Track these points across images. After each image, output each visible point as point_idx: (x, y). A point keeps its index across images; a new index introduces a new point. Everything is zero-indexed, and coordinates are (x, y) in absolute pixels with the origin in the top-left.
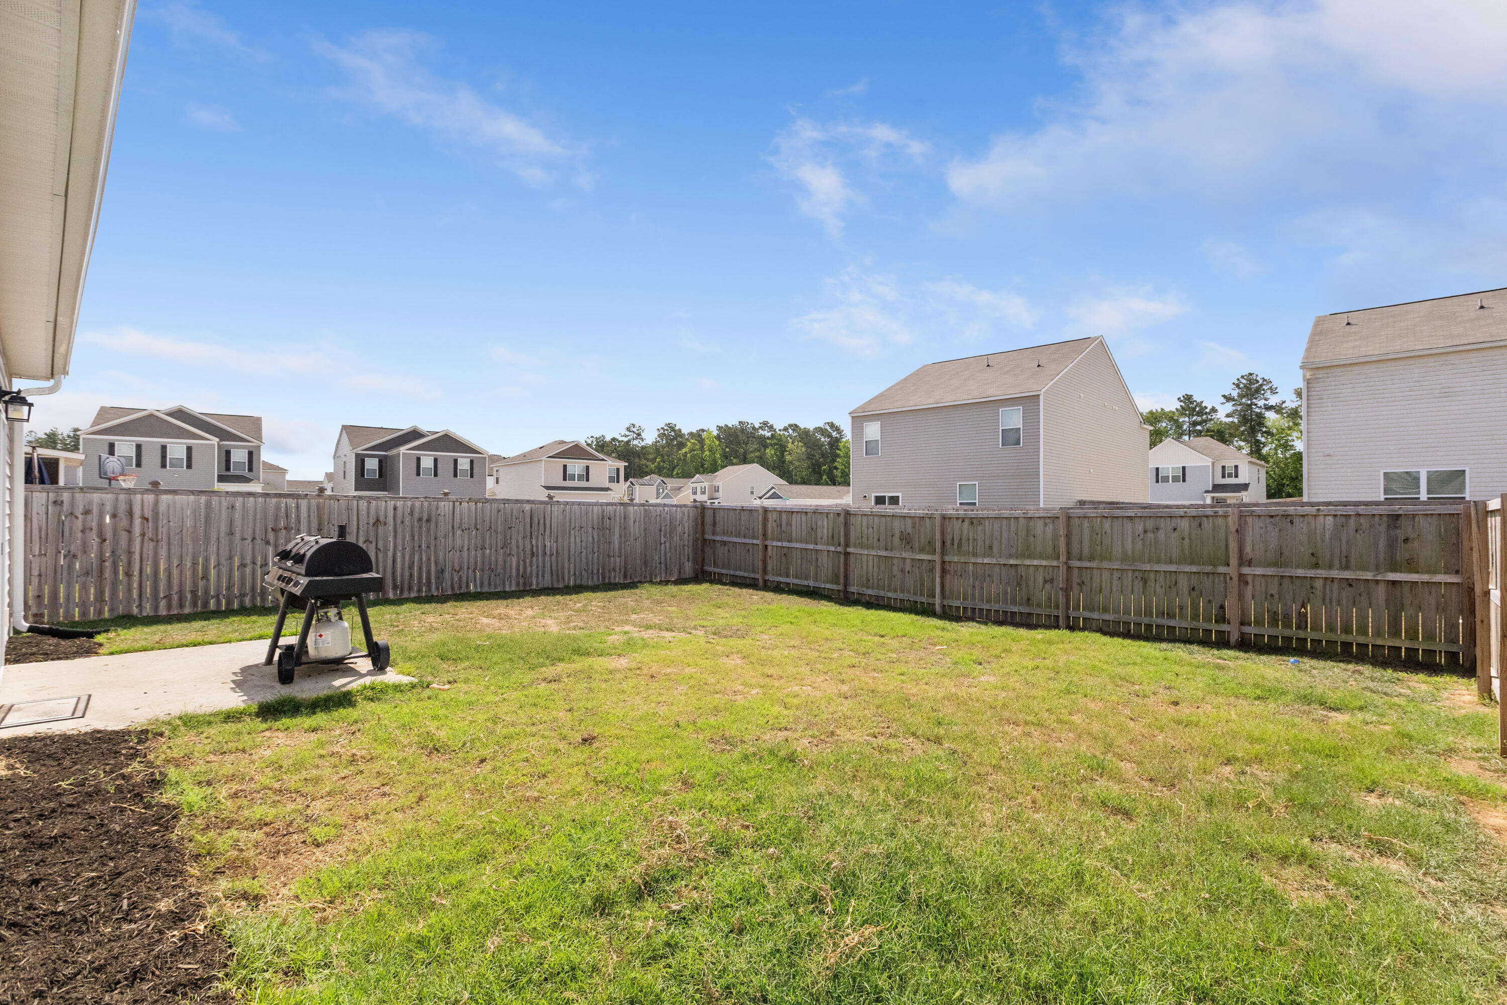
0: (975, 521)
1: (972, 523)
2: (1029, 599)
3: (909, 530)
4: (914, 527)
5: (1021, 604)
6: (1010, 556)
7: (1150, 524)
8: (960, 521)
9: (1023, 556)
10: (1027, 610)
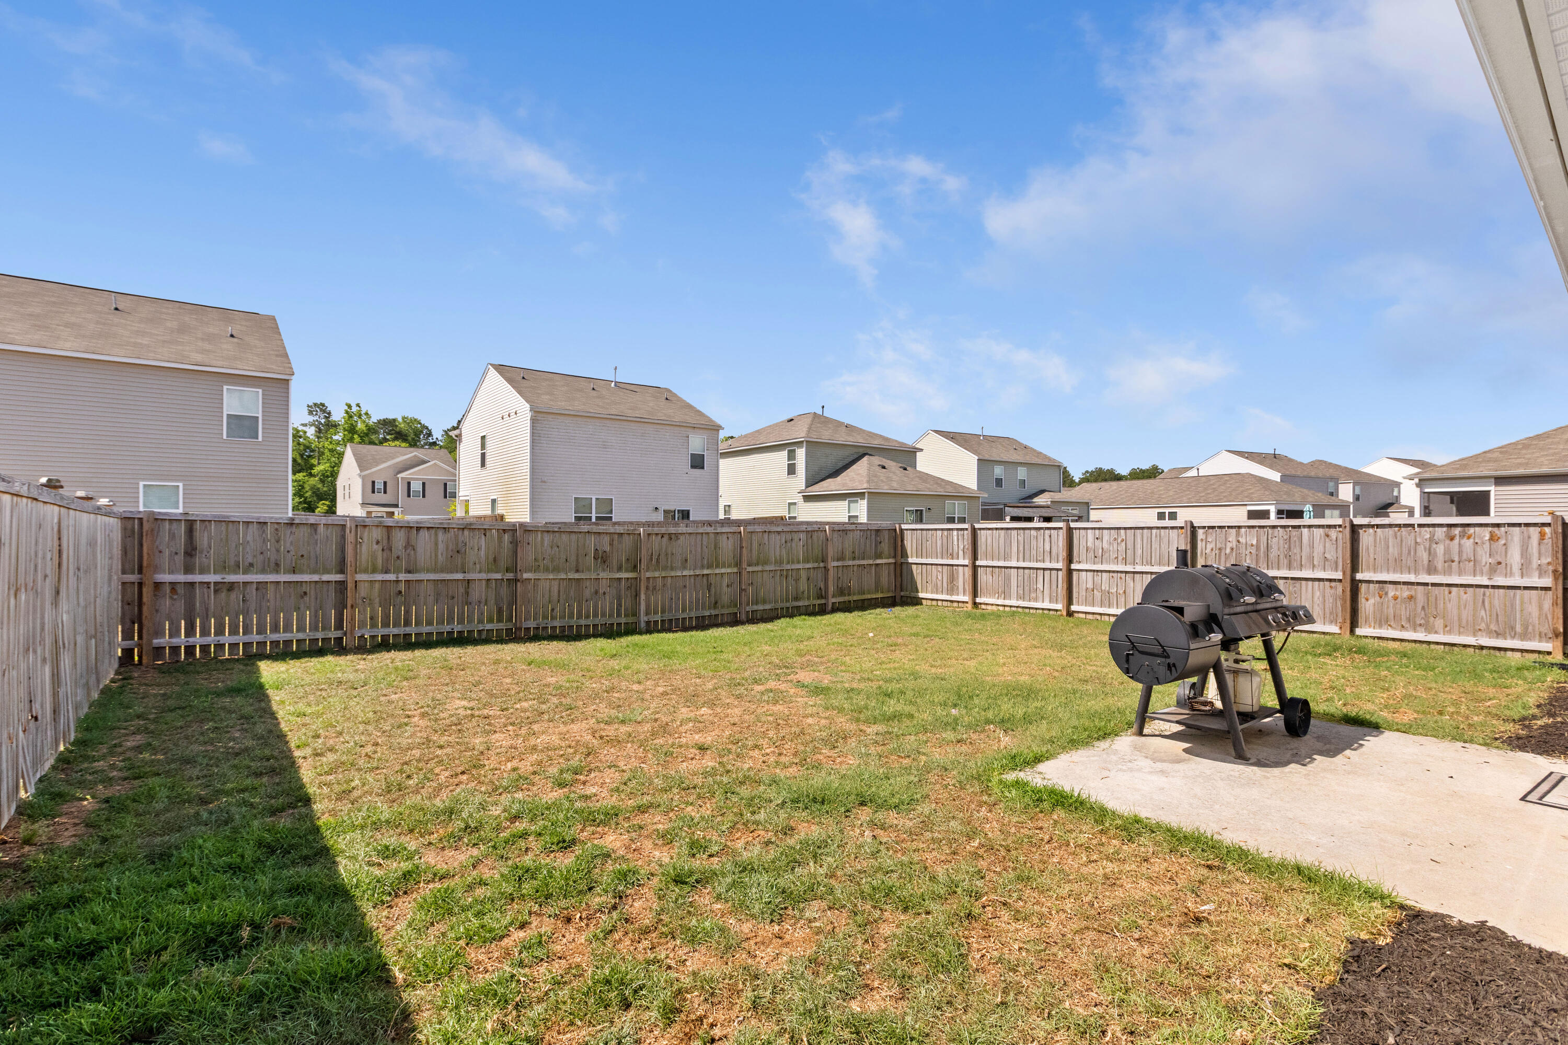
0: (673, 536)
1: (671, 539)
2: (716, 603)
3: (608, 548)
4: (611, 545)
5: (709, 608)
6: (703, 567)
7: (789, 537)
8: (660, 536)
9: (709, 566)
10: (713, 612)
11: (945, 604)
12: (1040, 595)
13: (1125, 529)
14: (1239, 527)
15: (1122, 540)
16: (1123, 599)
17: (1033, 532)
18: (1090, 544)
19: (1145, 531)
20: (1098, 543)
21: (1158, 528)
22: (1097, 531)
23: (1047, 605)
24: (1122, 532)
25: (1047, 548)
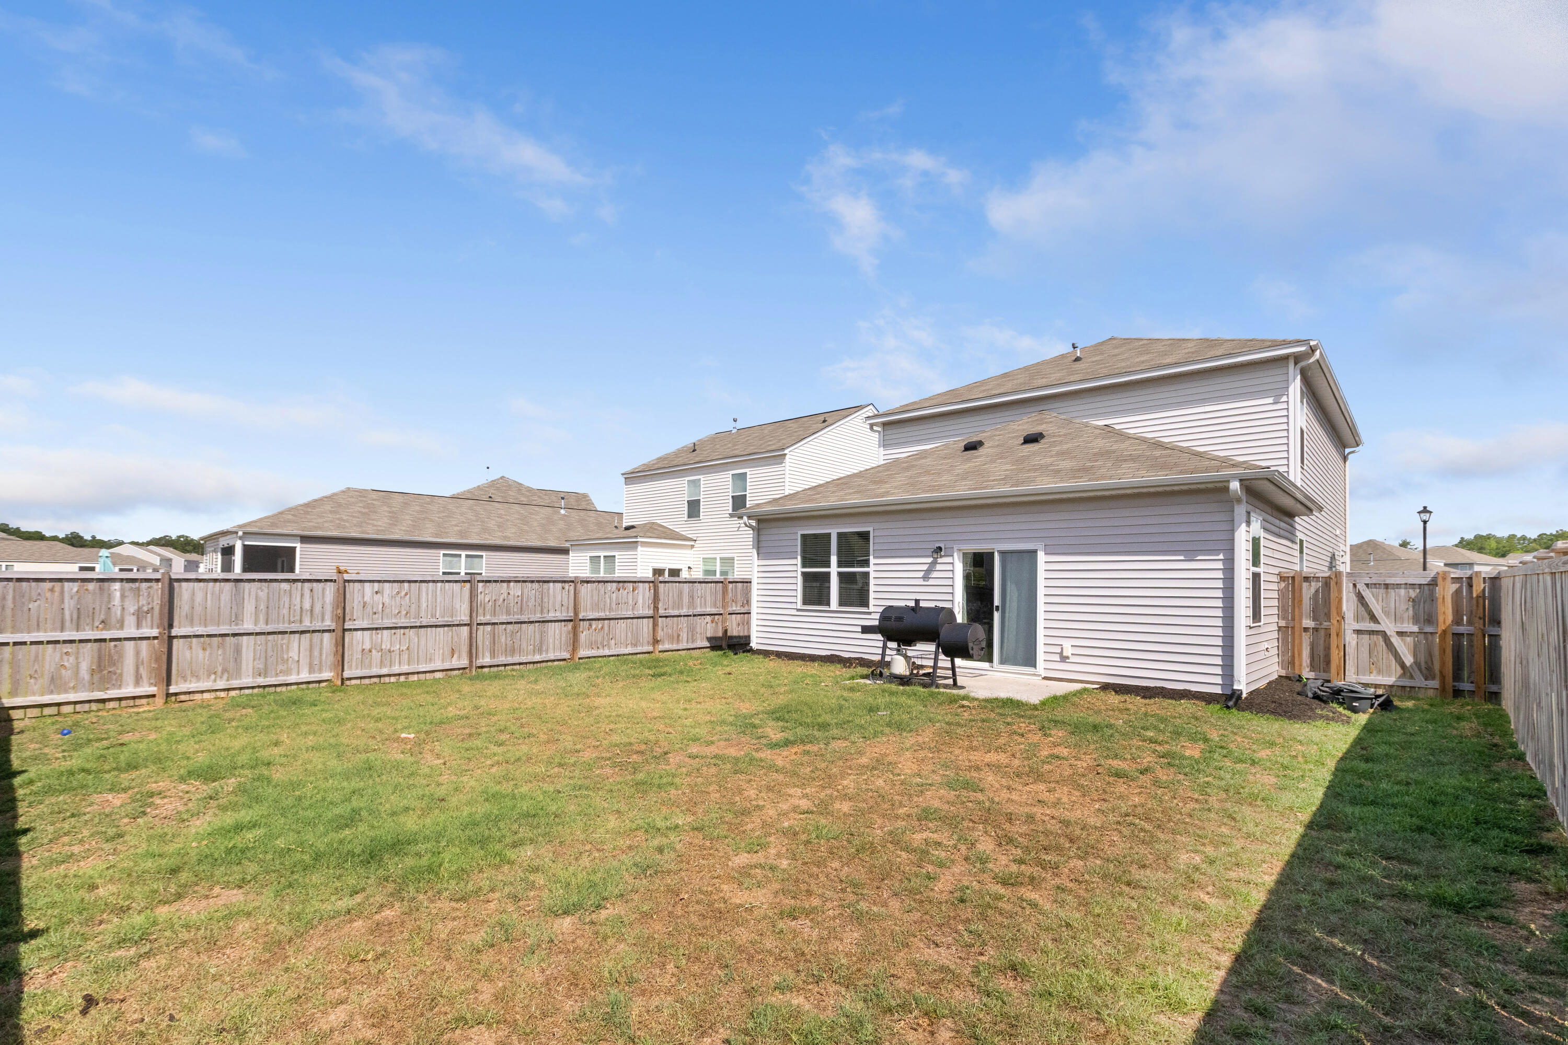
11: (86, 707)
12: (294, 666)
13: (409, 582)
14: (509, 581)
15: (406, 594)
16: (406, 656)
17: (285, 586)
18: (367, 599)
19: (431, 584)
20: (376, 597)
21: (442, 581)
22: (376, 585)
23: (305, 676)
24: (406, 585)
25: (307, 605)
